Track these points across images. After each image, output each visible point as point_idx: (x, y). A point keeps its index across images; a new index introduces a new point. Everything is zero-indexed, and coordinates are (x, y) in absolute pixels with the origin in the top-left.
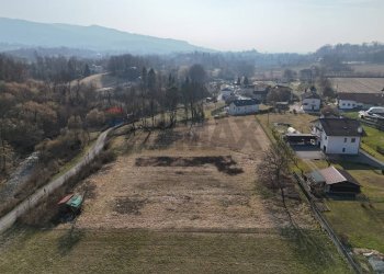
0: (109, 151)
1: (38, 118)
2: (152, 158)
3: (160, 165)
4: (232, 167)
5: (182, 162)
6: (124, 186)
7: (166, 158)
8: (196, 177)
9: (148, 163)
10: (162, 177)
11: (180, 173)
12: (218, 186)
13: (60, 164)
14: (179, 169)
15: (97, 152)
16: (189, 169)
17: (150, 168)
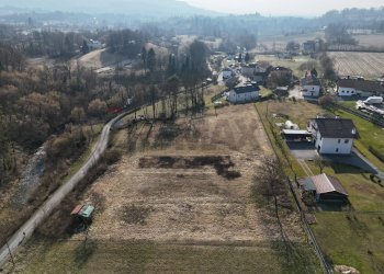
0: (113, 148)
1: (43, 112)
2: (155, 158)
3: (162, 166)
4: (230, 169)
5: (183, 163)
6: (130, 191)
7: (168, 159)
8: (197, 182)
9: (151, 165)
10: (164, 180)
11: (181, 176)
12: (217, 193)
13: (68, 164)
14: (180, 172)
15: (102, 150)
16: (190, 172)
17: (153, 171)
